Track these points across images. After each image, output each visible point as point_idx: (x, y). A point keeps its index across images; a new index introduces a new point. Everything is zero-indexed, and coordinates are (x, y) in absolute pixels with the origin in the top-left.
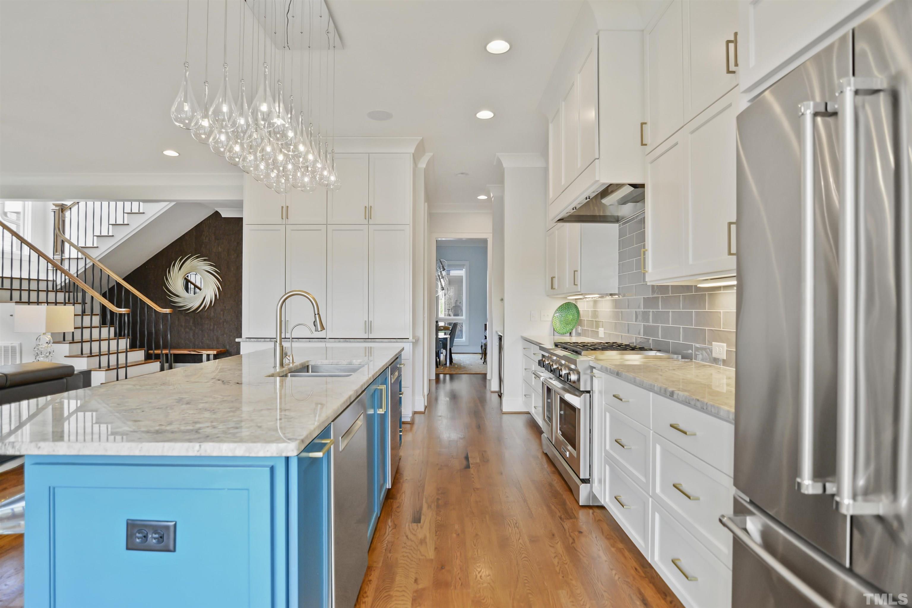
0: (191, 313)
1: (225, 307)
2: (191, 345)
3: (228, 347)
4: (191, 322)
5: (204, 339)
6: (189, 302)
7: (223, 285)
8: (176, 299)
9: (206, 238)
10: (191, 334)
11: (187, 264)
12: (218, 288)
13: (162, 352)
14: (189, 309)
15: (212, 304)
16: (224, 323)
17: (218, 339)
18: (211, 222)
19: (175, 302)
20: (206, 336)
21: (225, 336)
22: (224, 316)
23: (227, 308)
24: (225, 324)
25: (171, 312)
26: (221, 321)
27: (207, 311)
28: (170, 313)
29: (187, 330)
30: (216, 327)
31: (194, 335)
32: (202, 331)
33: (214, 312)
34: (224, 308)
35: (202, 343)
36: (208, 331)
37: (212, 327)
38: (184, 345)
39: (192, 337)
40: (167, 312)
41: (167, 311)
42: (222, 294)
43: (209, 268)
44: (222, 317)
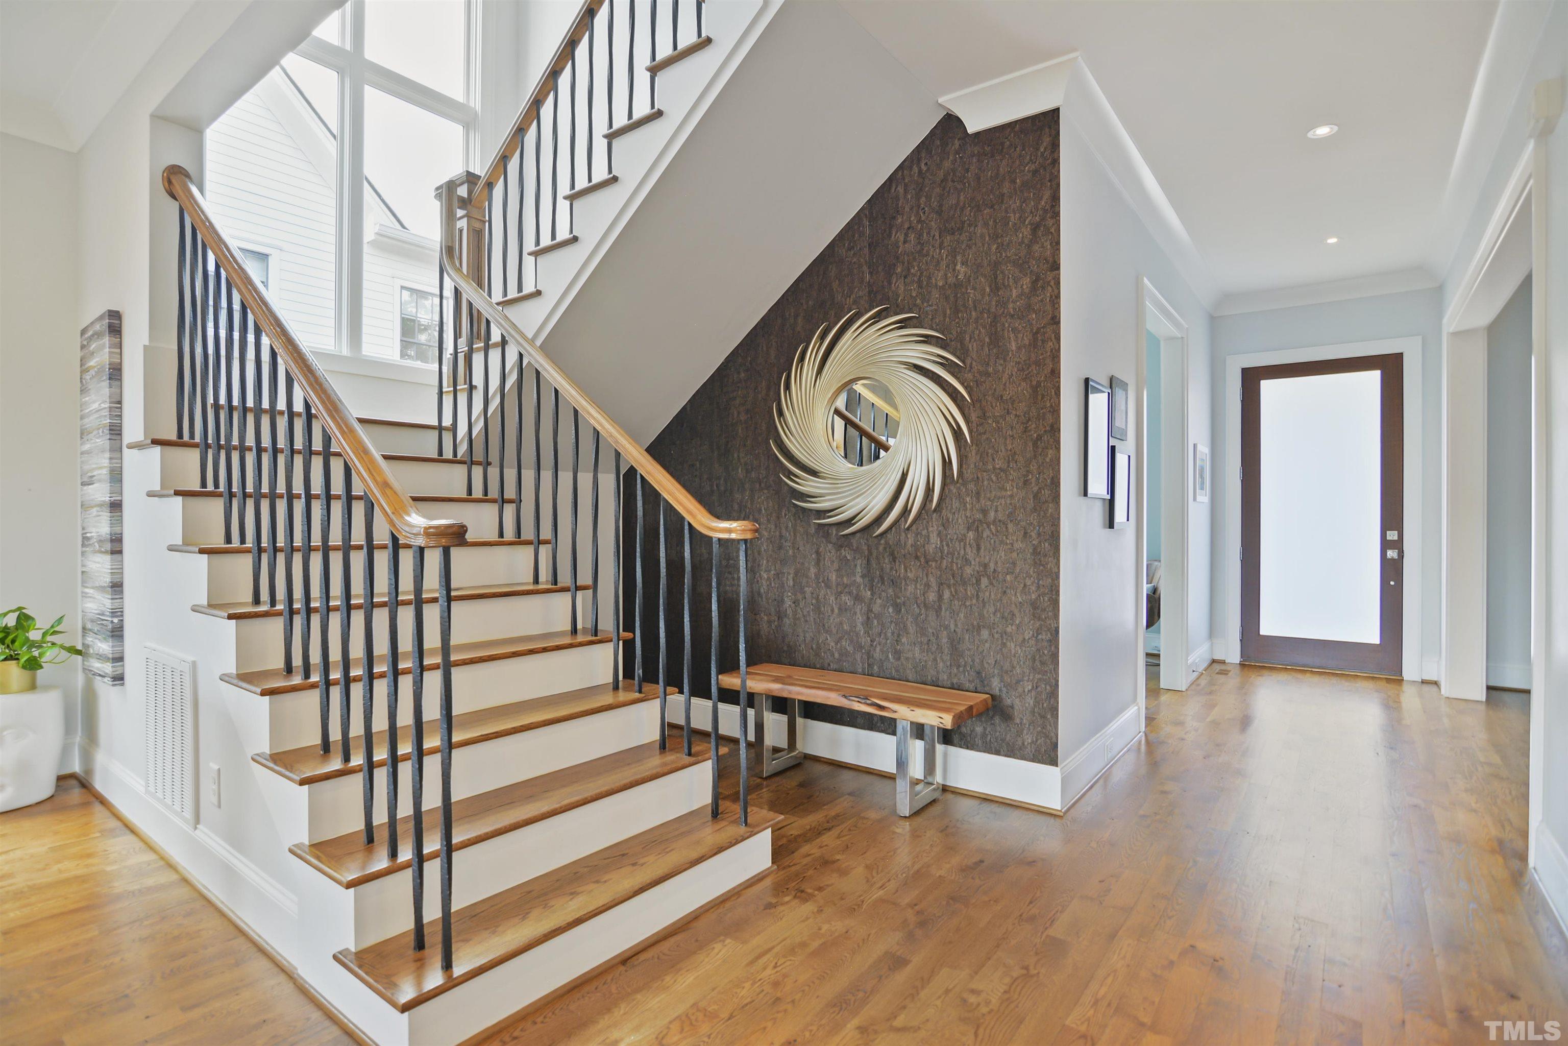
0: (858, 535)
1: (984, 512)
2: (858, 656)
3: (996, 685)
4: (859, 569)
5: (904, 640)
6: (851, 495)
7: (974, 417)
8: (808, 485)
9: (906, 235)
10: (860, 619)
11: (844, 345)
12: (957, 434)
13: (744, 682)
14: (849, 522)
15: (932, 501)
16: (978, 581)
17: (955, 644)
18: (924, 168)
19: (803, 496)
20: (912, 629)
21: (985, 634)
22: (979, 549)
23: (992, 515)
24: (984, 581)
25: (748, 536)
26: (968, 570)
27: (914, 527)
28: (745, 541)
29: (845, 598)
30: (947, 594)
31: (868, 622)
32: (897, 608)
33: (939, 534)
34: (979, 516)
35: (898, 654)
36: (917, 611)
37: (932, 596)
38: (837, 655)
39: (860, 628)
40: (733, 536)
41: (730, 531)
42: (973, 457)
43: (919, 354)
44: (970, 554)
